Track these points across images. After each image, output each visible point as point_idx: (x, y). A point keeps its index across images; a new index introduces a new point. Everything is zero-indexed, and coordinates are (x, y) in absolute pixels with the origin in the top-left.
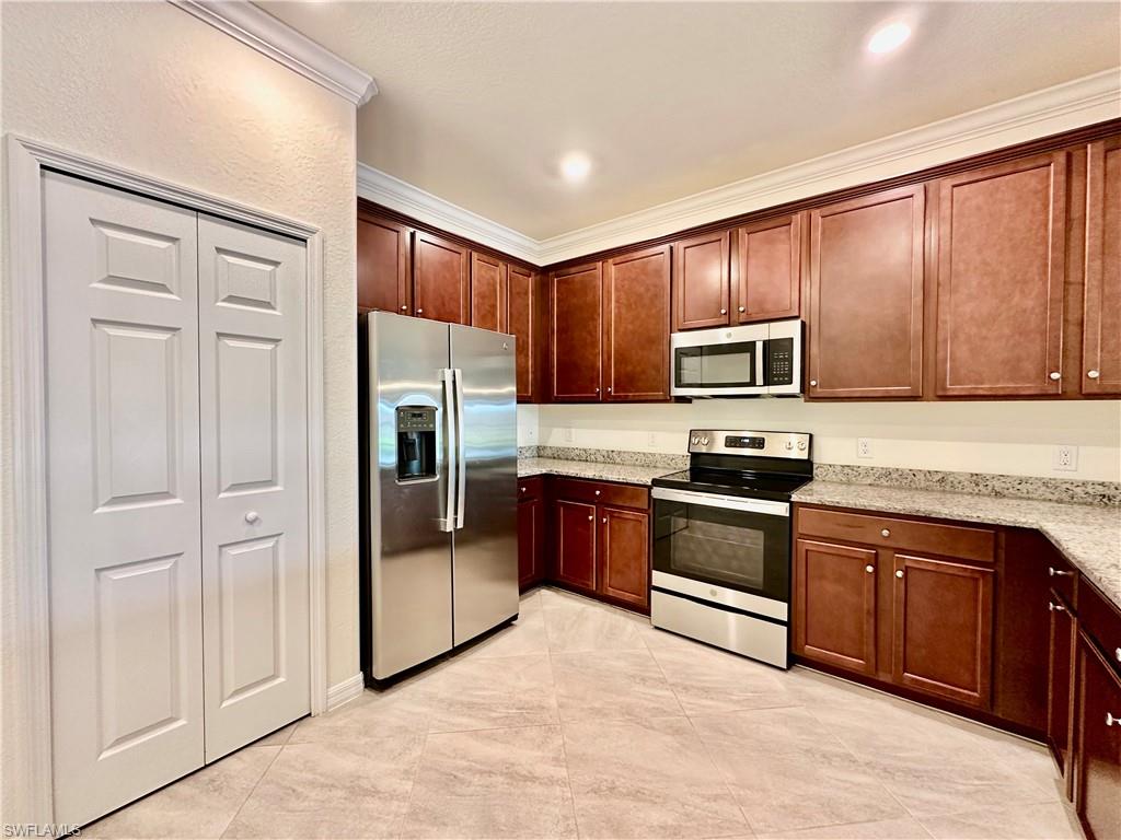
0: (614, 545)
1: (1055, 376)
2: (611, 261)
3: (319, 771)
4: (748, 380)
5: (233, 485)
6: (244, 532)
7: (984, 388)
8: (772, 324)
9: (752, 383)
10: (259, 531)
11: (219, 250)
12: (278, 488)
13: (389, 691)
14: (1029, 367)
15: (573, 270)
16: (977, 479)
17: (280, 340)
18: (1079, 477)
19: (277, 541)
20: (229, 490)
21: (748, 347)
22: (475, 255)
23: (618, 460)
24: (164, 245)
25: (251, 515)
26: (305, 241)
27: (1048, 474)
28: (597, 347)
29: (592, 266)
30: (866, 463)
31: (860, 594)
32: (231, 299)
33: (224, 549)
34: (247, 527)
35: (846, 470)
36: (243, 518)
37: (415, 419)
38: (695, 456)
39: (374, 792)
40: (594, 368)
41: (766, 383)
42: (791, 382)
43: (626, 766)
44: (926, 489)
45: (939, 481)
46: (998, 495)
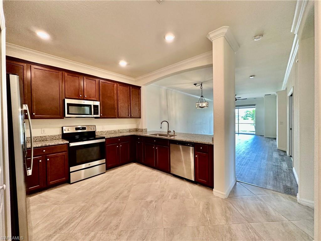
0: (52, 167)
1: (129, 115)
2: (32, 66)
4: (89, 113)
7: (123, 116)
8: (94, 102)
9: (91, 114)
14: (127, 114)
16: (119, 130)
21: (90, 106)
29: (21, 64)
35: (101, 132)
41: (94, 114)
42: (98, 114)
43: (113, 194)
44: (113, 133)
45: (115, 131)
46: (121, 132)
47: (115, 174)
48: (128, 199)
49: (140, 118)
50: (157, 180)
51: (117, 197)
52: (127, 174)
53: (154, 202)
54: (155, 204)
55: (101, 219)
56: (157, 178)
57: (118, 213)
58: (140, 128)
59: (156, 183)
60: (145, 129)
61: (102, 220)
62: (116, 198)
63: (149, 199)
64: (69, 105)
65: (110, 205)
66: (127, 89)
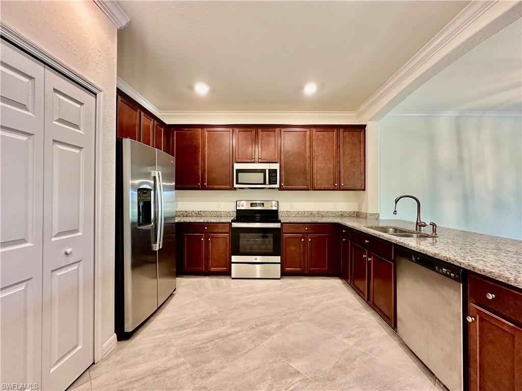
0: (213, 249)
1: (336, 184)
2: (205, 129)
3: (128, 378)
4: (263, 182)
5: (59, 233)
6: (64, 261)
7: (323, 187)
8: (271, 164)
9: (265, 183)
10: (71, 260)
11: (55, 90)
12: (80, 234)
13: (133, 337)
14: (331, 182)
15: (186, 129)
16: (318, 212)
17: (83, 148)
18: (337, 210)
19: (79, 265)
20: (57, 235)
21: (263, 171)
22: (142, 113)
23: (204, 215)
24: (26, 80)
25: (69, 250)
26: (96, 94)
27: (332, 210)
28: (199, 165)
29: (196, 129)
30: (292, 210)
31: (300, 248)
32: (61, 120)
33: (53, 273)
34: (65, 258)
35: (288, 213)
36: (63, 253)
37: (144, 195)
38: (238, 211)
39: (169, 369)
40: (197, 174)
41: (270, 184)
42: (276, 184)
43: (256, 319)
44: (308, 217)
45: (311, 214)
46: (323, 216)
47: (290, 287)
48: (266, 339)
49: (364, 190)
50: (353, 333)
51: (257, 325)
52: (308, 294)
53: (298, 379)
54: (296, 384)
55: (208, 347)
56: (358, 330)
57: (230, 353)
58: (363, 211)
59: (346, 341)
60: (372, 215)
61: (207, 349)
62: (254, 326)
63: (296, 365)
64: (238, 171)
65: (237, 332)
66: (331, 135)
